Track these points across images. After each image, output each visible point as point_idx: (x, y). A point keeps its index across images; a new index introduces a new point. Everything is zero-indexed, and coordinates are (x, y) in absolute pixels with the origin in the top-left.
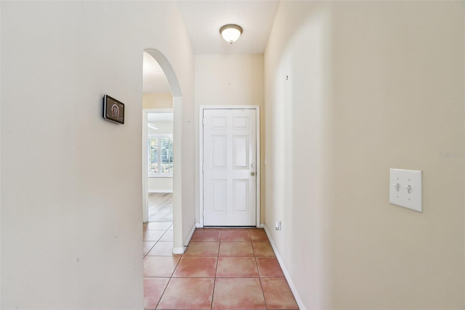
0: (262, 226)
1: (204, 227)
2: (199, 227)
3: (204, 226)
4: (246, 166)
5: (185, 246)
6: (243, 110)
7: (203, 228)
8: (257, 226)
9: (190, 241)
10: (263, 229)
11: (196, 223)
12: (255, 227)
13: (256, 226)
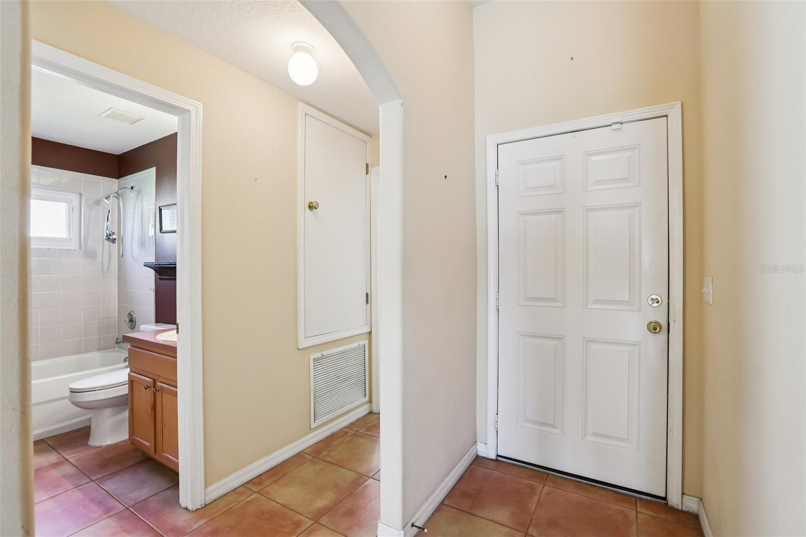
0: (691, 505)
1: (499, 458)
2: (485, 456)
3: (498, 456)
4: (629, 301)
5: (413, 525)
6: (619, 126)
7: (497, 460)
8: (669, 497)
9: (442, 504)
10: (695, 518)
11: (478, 443)
12: (660, 502)
13: (665, 499)
